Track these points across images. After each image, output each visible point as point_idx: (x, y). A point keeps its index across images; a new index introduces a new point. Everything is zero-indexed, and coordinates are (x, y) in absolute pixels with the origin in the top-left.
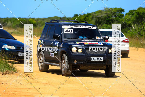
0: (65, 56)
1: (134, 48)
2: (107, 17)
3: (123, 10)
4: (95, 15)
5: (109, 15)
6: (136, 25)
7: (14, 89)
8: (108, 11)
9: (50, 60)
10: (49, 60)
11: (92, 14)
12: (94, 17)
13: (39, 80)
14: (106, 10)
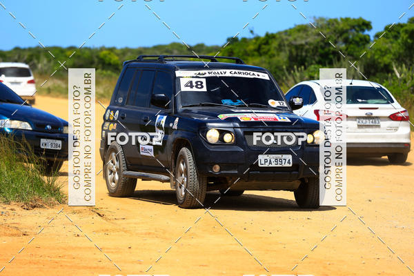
0: (186, 153)
2: (322, 44)
3: (367, 25)
4: (287, 40)
5: (329, 39)
6: (404, 65)
7: (58, 249)
8: (326, 28)
9: (142, 165)
11: (278, 36)
12: (284, 45)
13: (128, 224)
14: (320, 23)
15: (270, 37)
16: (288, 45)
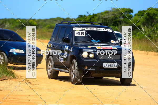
1: (143, 52)
2: (114, 18)
3: (132, 11)
4: (101, 16)
5: (117, 16)
6: (145, 26)
7: (13, 96)
8: (116, 12)
9: (60, 66)
10: (58, 66)
11: (98, 15)
12: (100, 18)
13: (40, 86)
14: (114, 10)
15: (94, 15)
16: (101, 18)
